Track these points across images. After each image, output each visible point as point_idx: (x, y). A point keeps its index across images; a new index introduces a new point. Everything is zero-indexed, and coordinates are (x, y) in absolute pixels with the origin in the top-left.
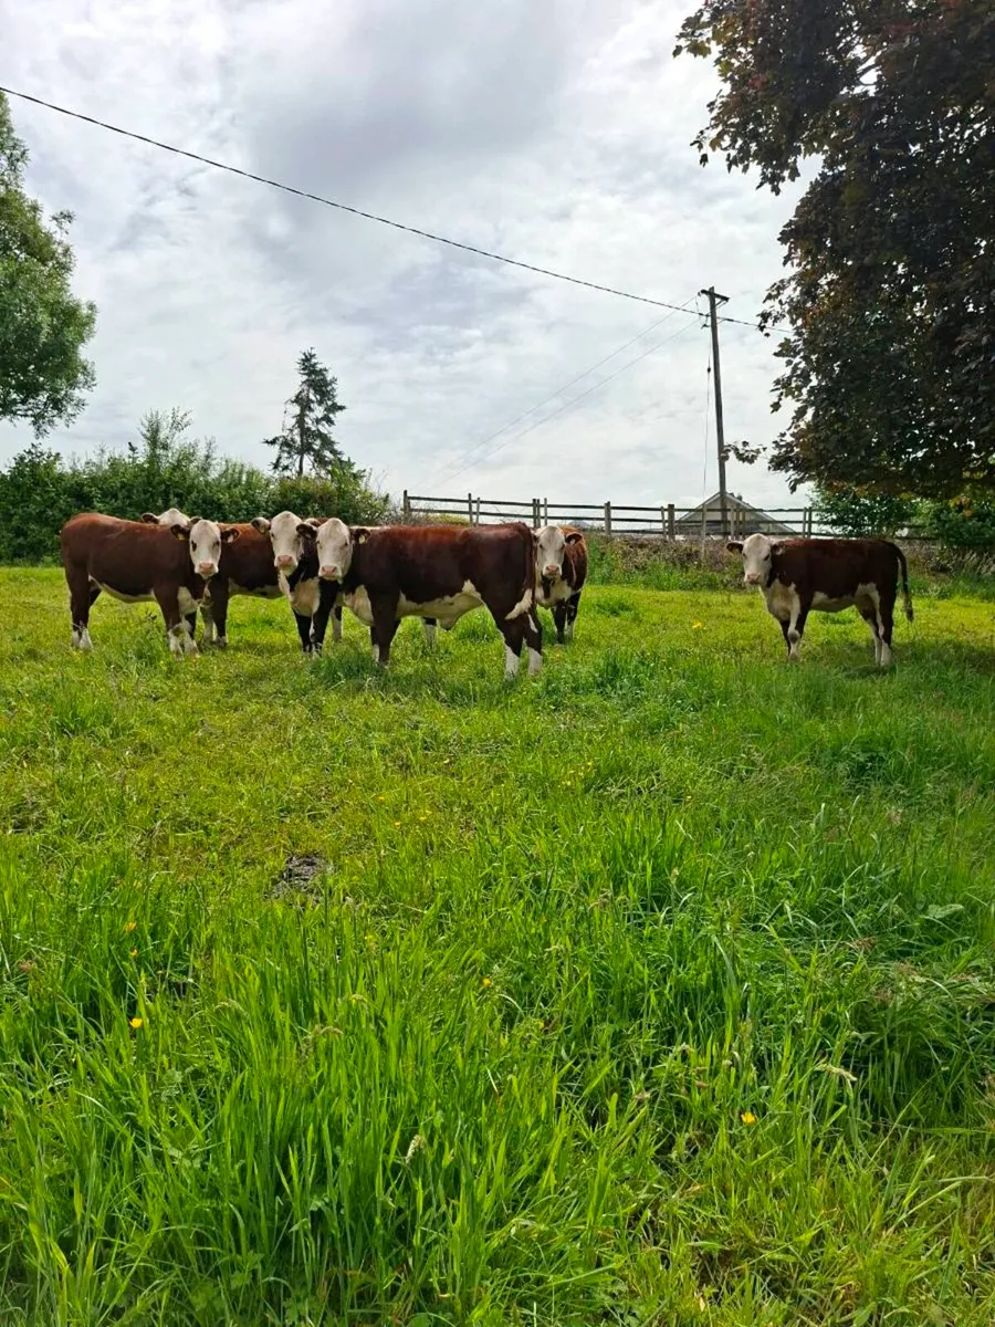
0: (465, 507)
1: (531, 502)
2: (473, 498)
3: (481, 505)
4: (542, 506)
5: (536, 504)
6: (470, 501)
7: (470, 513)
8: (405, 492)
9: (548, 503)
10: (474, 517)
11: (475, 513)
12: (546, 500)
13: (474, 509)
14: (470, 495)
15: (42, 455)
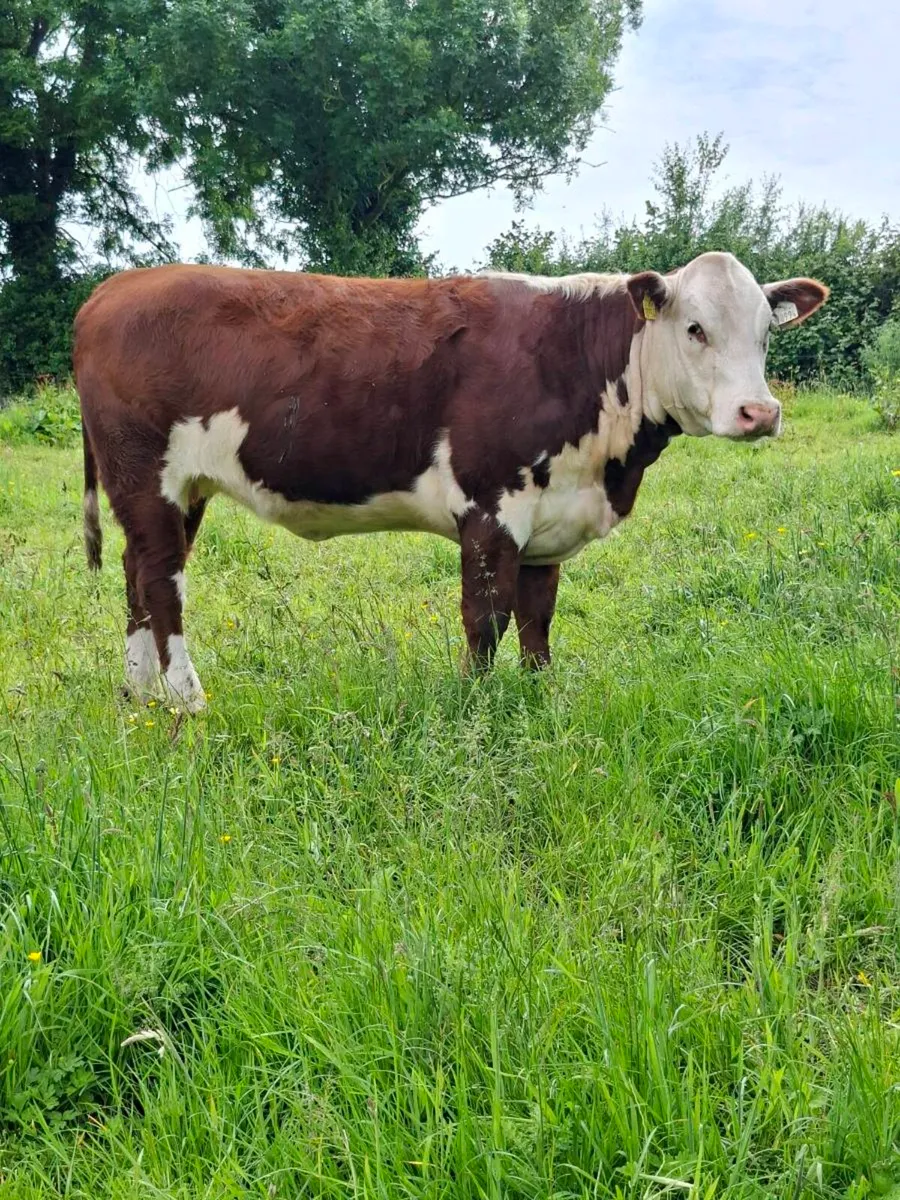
15: (527, 237)
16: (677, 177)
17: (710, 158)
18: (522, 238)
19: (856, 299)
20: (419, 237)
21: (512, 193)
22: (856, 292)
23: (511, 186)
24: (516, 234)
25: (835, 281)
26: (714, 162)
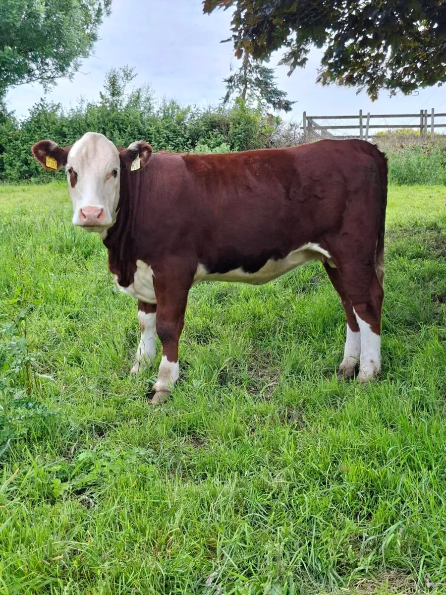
0: (356, 122)
1: (419, 113)
2: (364, 114)
3: (371, 119)
4: (429, 116)
5: (423, 115)
6: (360, 117)
7: (361, 127)
8: (305, 113)
9: (435, 113)
10: (364, 130)
11: (364, 127)
12: (433, 109)
13: (364, 123)
14: (361, 111)
15: (48, 106)
16: (113, 82)
17: (128, 76)
18: (45, 106)
19: (182, 140)
20: (6, 103)
21: (42, 86)
22: (183, 137)
23: (41, 83)
24: (42, 104)
25: (174, 132)
26: (129, 78)
